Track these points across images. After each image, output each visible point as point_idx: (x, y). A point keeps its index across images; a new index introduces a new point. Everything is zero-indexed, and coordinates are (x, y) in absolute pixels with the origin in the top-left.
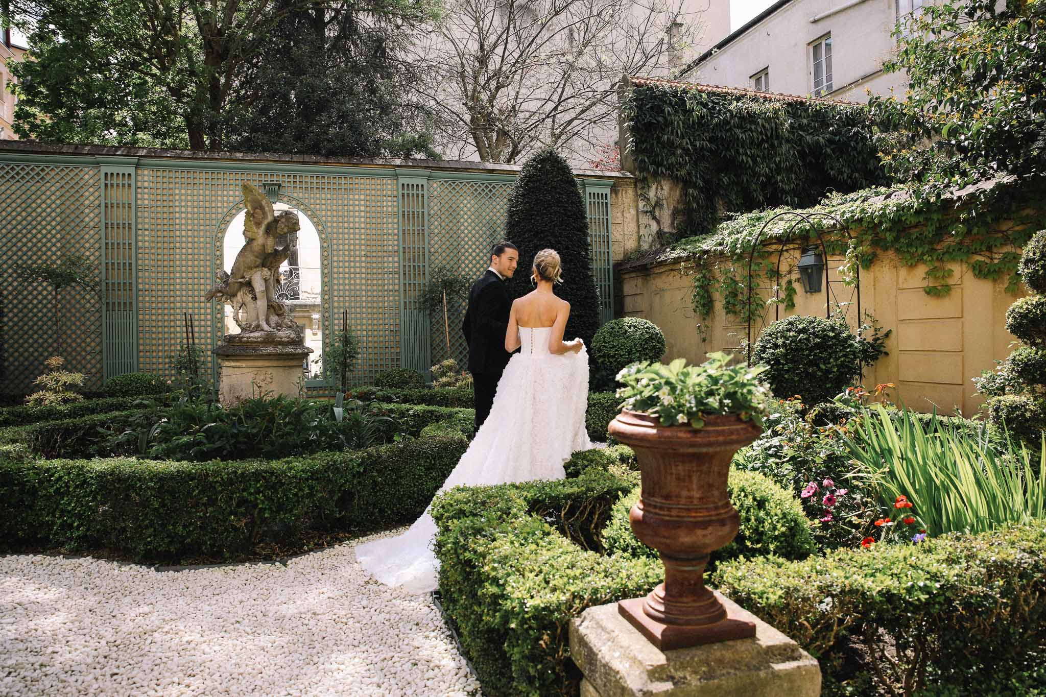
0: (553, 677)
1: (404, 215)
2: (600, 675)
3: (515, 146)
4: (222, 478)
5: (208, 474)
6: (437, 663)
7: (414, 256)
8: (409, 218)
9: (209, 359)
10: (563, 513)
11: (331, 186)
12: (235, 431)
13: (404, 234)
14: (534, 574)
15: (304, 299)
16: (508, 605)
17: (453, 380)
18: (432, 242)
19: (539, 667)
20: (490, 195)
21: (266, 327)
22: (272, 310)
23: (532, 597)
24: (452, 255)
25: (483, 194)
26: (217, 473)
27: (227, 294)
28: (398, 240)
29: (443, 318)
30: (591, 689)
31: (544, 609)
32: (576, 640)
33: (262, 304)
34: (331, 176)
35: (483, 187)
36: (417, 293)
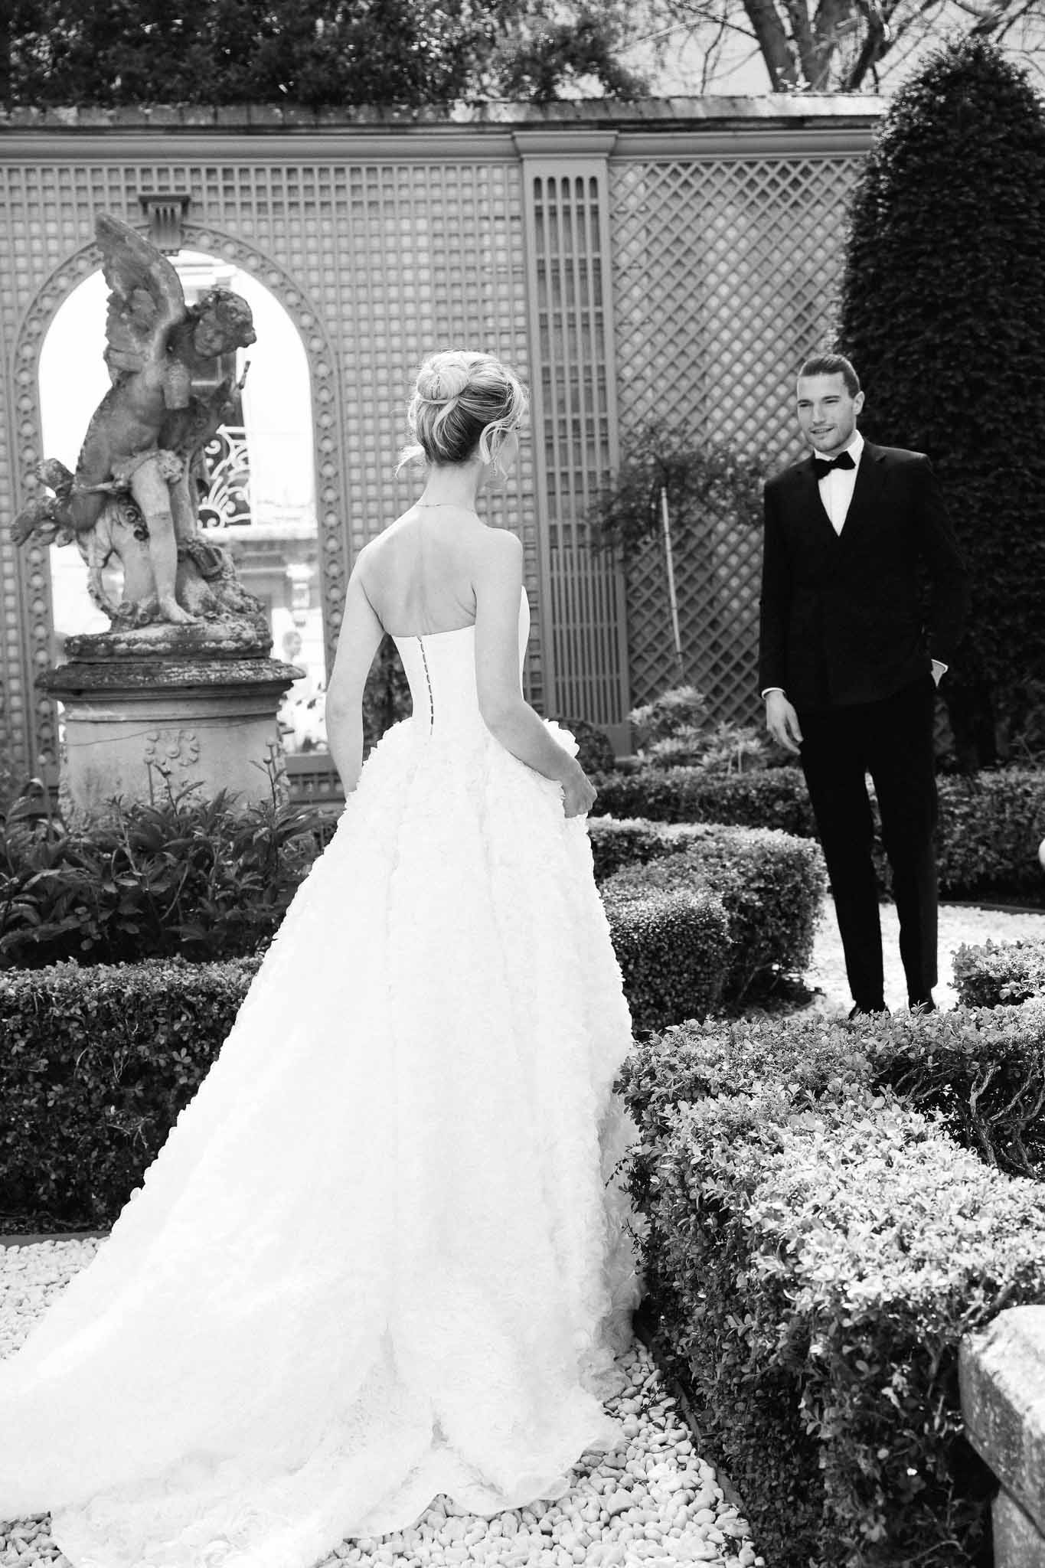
0: (919, 1485)
1: (541, 272)
2: (1031, 1471)
3: (876, 30)
4: (84, 1009)
5: (48, 998)
6: (640, 1474)
7: (575, 392)
8: (556, 279)
9: (16, 702)
10: (974, 1096)
11: (332, 197)
12: (111, 889)
13: (544, 327)
14: (869, 1225)
15: (264, 524)
16: (803, 1300)
17: (694, 746)
18: (627, 349)
19: (883, 1453)
20: (795, 195)
21: (177, 613)
22: (191, 565)
23: (861, 1277)
24: (684, 384)
25: (774, 195)
26: (71, 995)
27: (69, 525)
28: (528, 348)
29: (660, 569)
30: (1017, 1516)
31: (892, 1306)
32: (975, 1389)
33: (164, 549)
34: (332, 164)
35: (773, 173)
36: (587, 500)
